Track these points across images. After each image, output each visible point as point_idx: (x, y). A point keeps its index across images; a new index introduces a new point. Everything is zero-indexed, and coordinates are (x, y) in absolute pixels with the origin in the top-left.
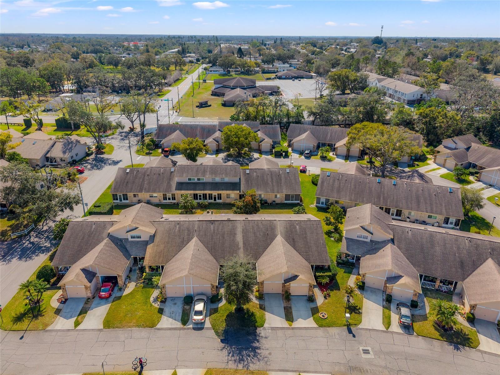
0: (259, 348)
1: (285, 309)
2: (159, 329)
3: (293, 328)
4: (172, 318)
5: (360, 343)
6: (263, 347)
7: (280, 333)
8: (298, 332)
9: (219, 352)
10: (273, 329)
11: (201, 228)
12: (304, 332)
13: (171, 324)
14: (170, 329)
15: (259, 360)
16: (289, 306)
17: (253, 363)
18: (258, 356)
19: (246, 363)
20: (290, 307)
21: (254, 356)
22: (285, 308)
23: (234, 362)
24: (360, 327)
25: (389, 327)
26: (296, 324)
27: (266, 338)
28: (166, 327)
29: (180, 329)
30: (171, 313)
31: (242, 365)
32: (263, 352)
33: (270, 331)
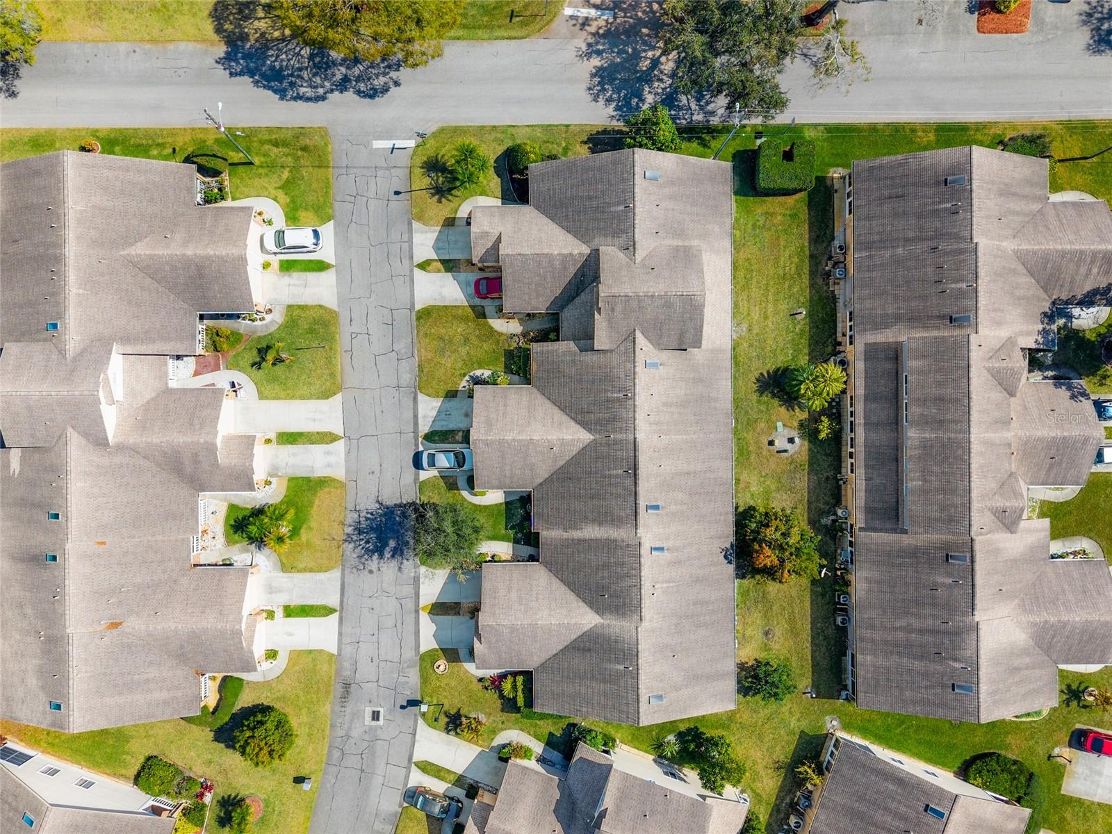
0: (381, 556)
1: (456, 603)
2: (415, 399)
3: (417, 611)
4: (437, 416)
5: (390, 711)
6: (381, 565)
7: (408, 590)
8: (410, 619)
9: (373, 499)
10: (416, 581)
11: (615, 447)
12: (412, 629)
13: (424, 417)
14: (416, 417)
15: (360, 557)
16: (461, 613)
17: (355, 547)
18: (366, 556)
19: (355, 538)
20: (459, 614)
21: (367, 550)
22: (458, 604)
23: (357, 520)
24: (419, 722)
25: (419, 767)
26: (424, 618)
27: (400, 568)
28: (419, 409)
29: (416, 432)
30: (447, 411)
31: (352, 532)
32: (374, 563)
33: (412, 574)
